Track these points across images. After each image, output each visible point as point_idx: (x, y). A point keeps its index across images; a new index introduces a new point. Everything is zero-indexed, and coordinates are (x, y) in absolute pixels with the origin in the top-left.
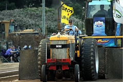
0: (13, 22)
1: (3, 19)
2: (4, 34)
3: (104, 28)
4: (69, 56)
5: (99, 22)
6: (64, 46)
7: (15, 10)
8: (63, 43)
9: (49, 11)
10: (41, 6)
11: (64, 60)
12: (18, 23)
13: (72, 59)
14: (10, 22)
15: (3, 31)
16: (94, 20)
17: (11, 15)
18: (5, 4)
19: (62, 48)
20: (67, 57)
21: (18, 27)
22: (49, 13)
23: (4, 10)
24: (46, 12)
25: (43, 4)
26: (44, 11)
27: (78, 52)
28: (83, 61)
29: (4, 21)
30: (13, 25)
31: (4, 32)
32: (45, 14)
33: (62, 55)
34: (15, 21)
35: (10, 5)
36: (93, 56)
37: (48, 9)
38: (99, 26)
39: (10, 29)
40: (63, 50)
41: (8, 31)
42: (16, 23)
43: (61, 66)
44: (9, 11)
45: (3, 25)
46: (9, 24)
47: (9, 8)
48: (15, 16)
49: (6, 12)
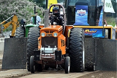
3: (87, 17)
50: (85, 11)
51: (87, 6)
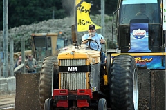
0: (62, 35)
1: (49, 31)
2: (51, 51)
3: (147, 39)
4: (90, 85)
5: (139, 30)
6: (81, 69)
7: (65, 19)
8: (79, 64)
9: (110, 20)
10: (100, 13)
11: (81, 91)
12: (69, 36)
13: (95, 89)
14: (58, 35)
15: (49, 47)
16: (131, 28)
17: (59, 26)
18: (52, 11)
19: (78, 71)
20: (86, 87)
21: (69, 42)
22: (110, 23)
23: (51, 18)
24: (106, 21)
25: (103, 10)
26: (103, 20)
27: (105, 77)
28: (112, 92)
29: (51, 33)
30: (61, 39)
31: (50, 49)
32: (104, 23)
33: (77, 82)
34: (65, 33)
35: (58, 12)
36: (128, 85)
37: (108, 17)
38: (139, 37)
39: (58, 44)
40: (80, 76)
41: (56, 47)
42: (67, 36)
43: (76, 101)
44: (57, 20)
45: (49, 38)
46: (57, 37)
47: (57, 17)
48: (64, 27)
49: (53, 21)
50: (144, 31)
51: (147, 25)
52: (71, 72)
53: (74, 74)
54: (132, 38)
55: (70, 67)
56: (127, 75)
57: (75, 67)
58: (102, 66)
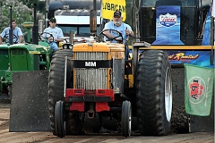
5: (168, 15)
6: (101, 64)
8: (99, 57)
11: (100, 91)
13: (117, 90)
16: (158, 11)
19: (97, 67)
20: (107, 87)
27: (131, 77)
33: (97, 81)
40: (100, 72)
43: (94, 104)
50: (175, 16)
51: (179, 7)
52: (88, 68)
53: (92, 71)
54: (158, 25)
55: (88, 61)
56: (158, 72)
57: (93, 61)
58: (127, 63)
